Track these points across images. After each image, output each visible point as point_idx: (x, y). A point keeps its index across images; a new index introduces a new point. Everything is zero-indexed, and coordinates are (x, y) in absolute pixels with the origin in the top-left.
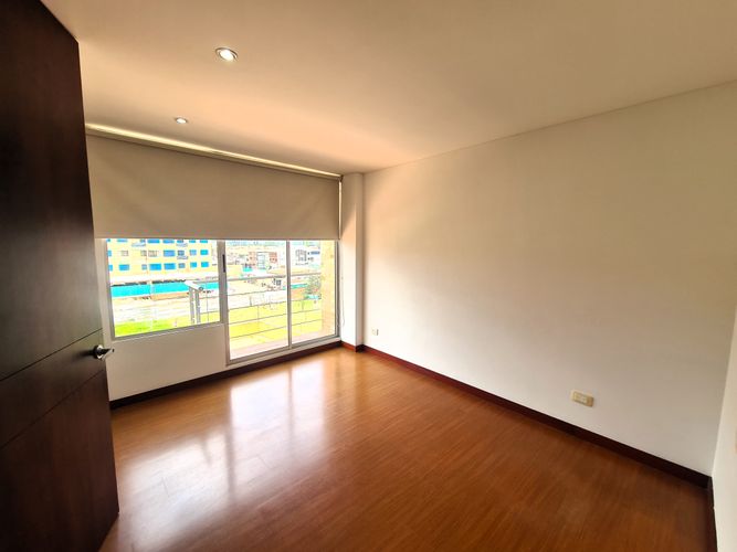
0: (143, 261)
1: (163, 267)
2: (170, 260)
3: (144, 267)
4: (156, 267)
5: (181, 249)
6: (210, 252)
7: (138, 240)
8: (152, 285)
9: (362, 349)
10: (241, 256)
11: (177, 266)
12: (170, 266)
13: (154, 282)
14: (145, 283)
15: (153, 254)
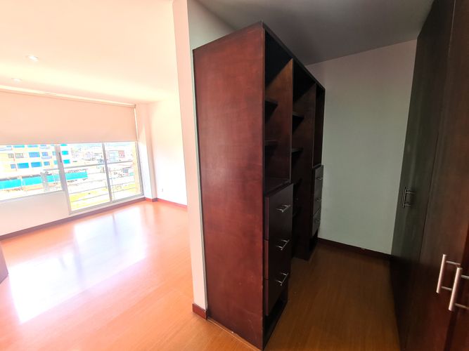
0: (11, 161)
1: (30, 165)
2: (36, 160)
3: (13, 166)
4: (25, 166)
5: (45, 151)
6: (70, 152)
7: (5, 146)
8: (22, 180)
9: (156, 200)
10: (97, 154)
11: (43, 164)
12: (36, 165)
13: (23, 177)
14: (15, 178)
15: (20, 156)
